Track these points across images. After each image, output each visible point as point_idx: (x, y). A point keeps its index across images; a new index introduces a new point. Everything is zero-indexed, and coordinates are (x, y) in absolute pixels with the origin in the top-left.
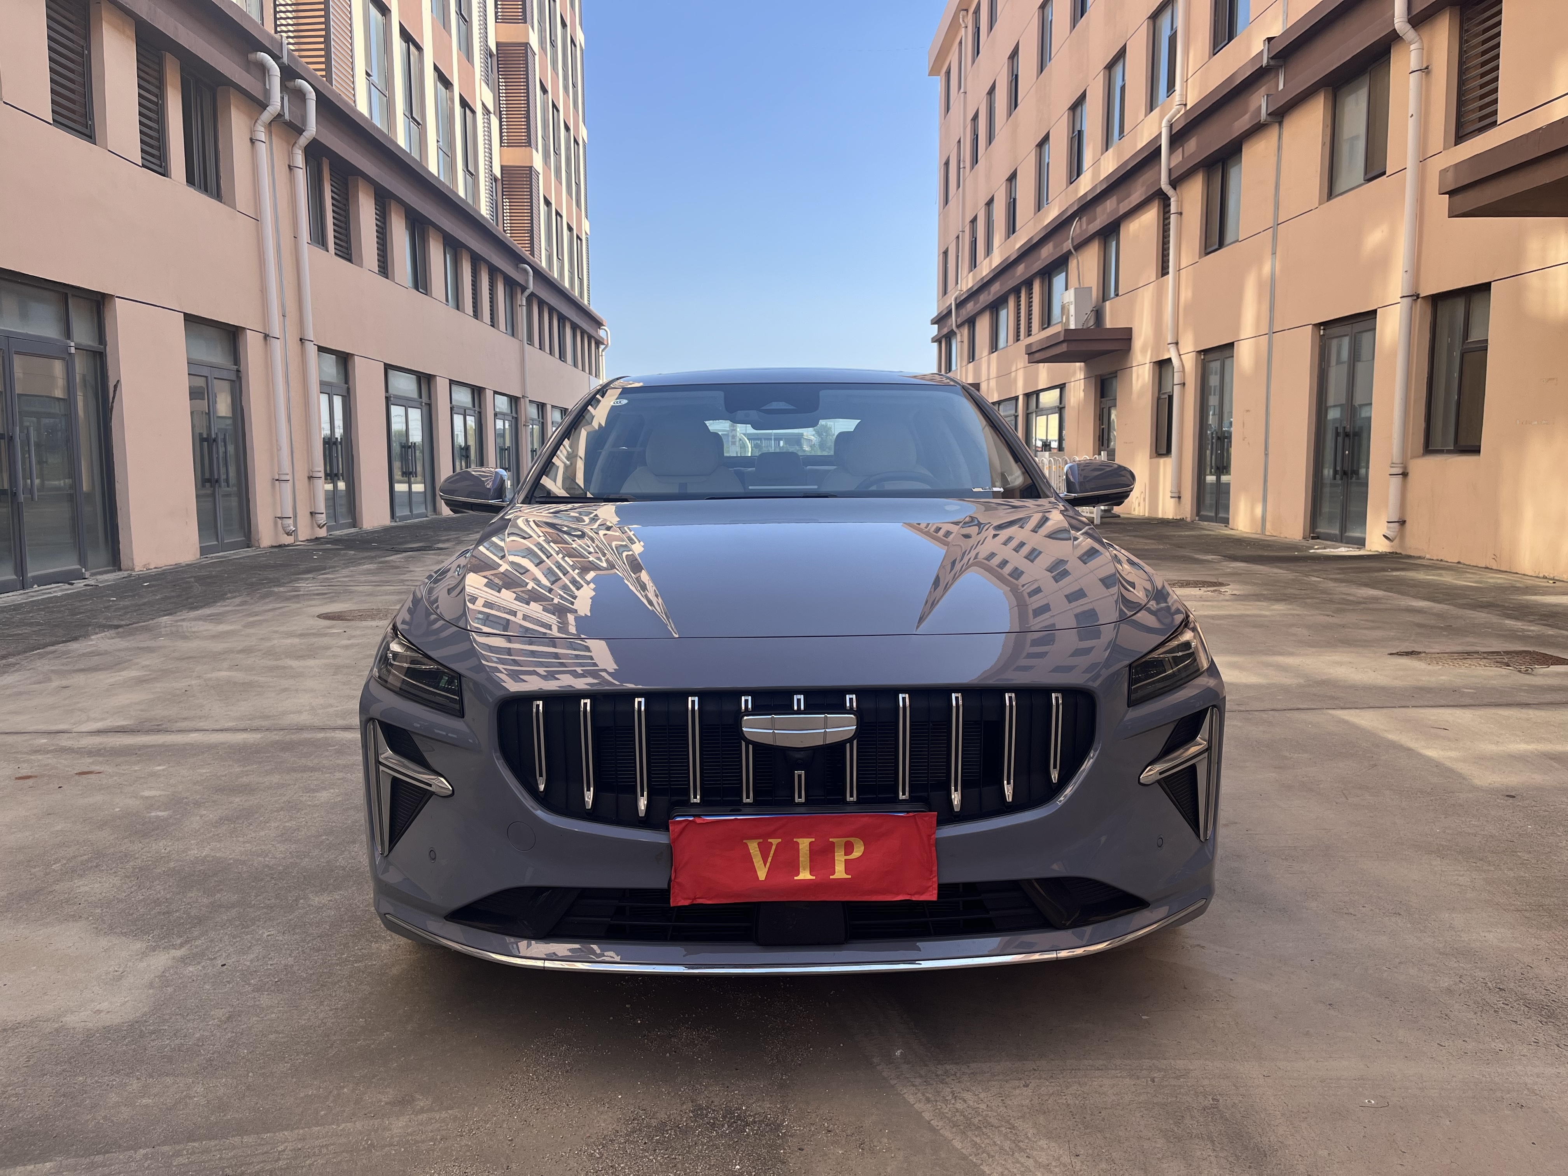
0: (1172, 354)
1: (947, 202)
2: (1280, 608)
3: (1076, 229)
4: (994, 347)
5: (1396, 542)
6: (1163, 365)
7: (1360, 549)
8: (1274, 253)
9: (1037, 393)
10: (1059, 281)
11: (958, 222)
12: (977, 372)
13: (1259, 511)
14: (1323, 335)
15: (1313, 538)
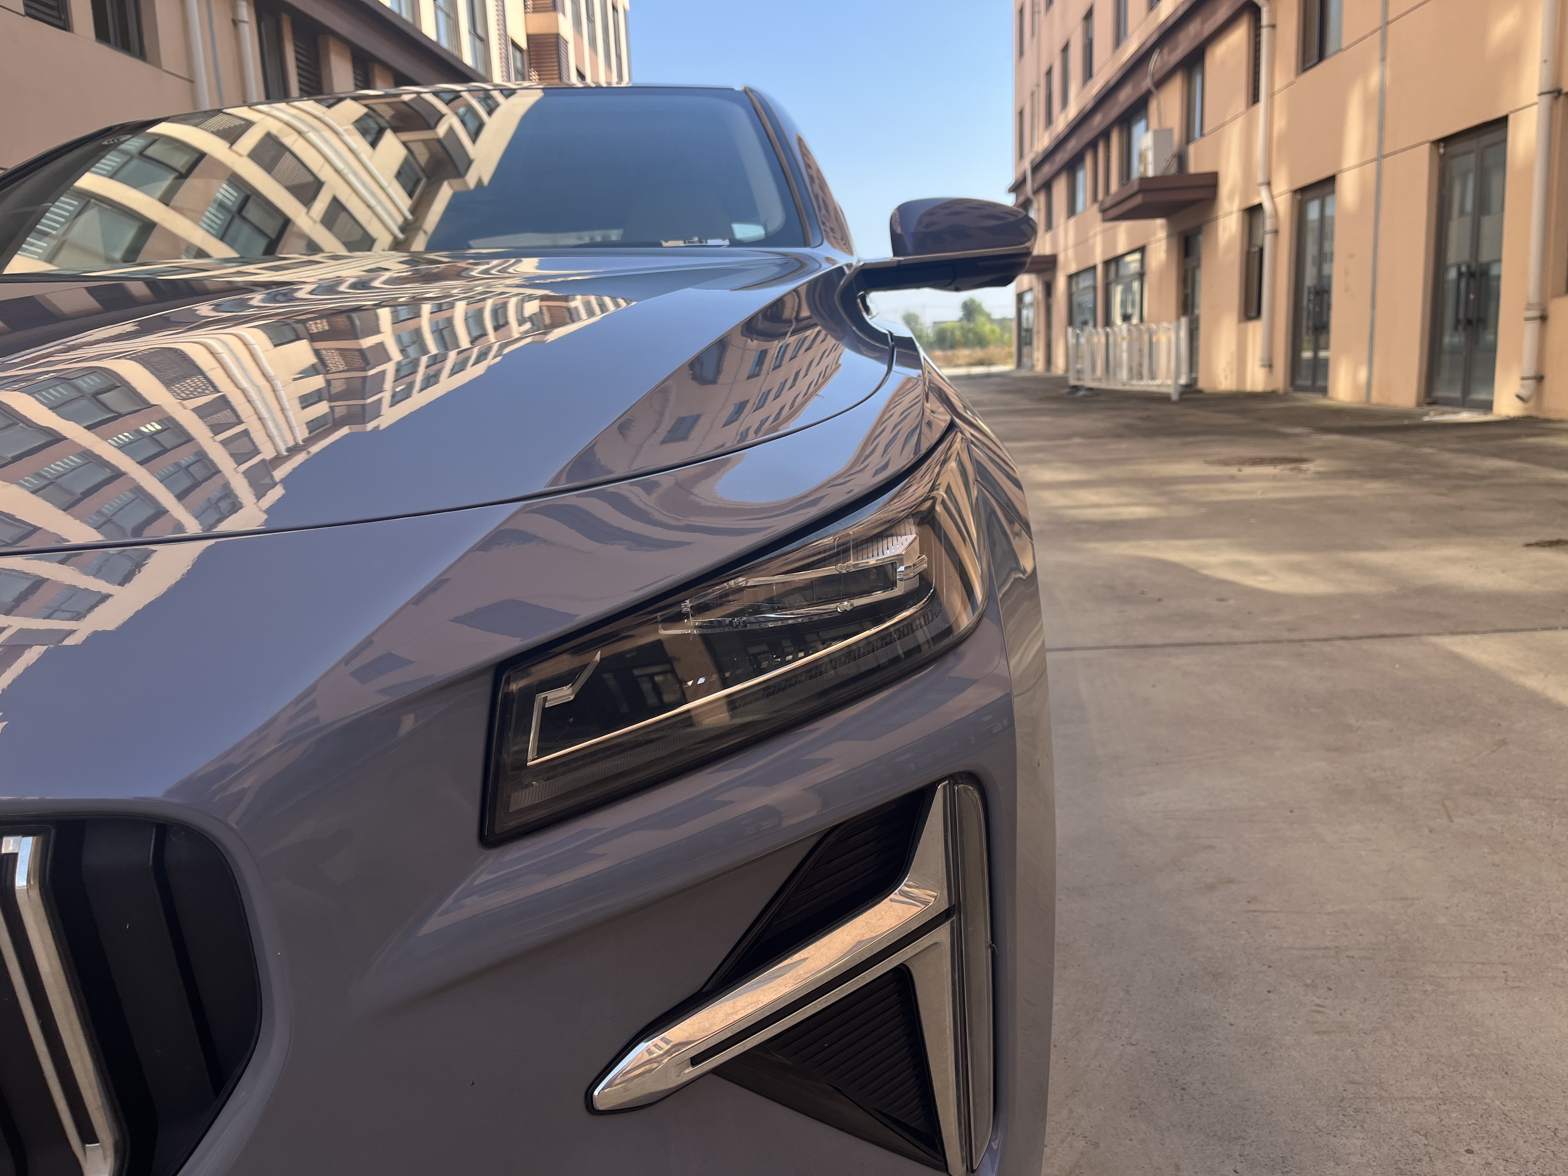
0: (1263, 197)
1: (1021, 53)
2: (1376, 486)
3: (1155, 63)
4: (1072, 211)
5: (1532, 403)
6: (1253, 212)
7: (1485, 414)
8: (1383, 59)
9: (1118, 259)
10: (1139, 129)
11: (1033, 75)
12: (1054, 242)
13: (1363, 375)
14: (1443, 154)
15: (1430, 404)
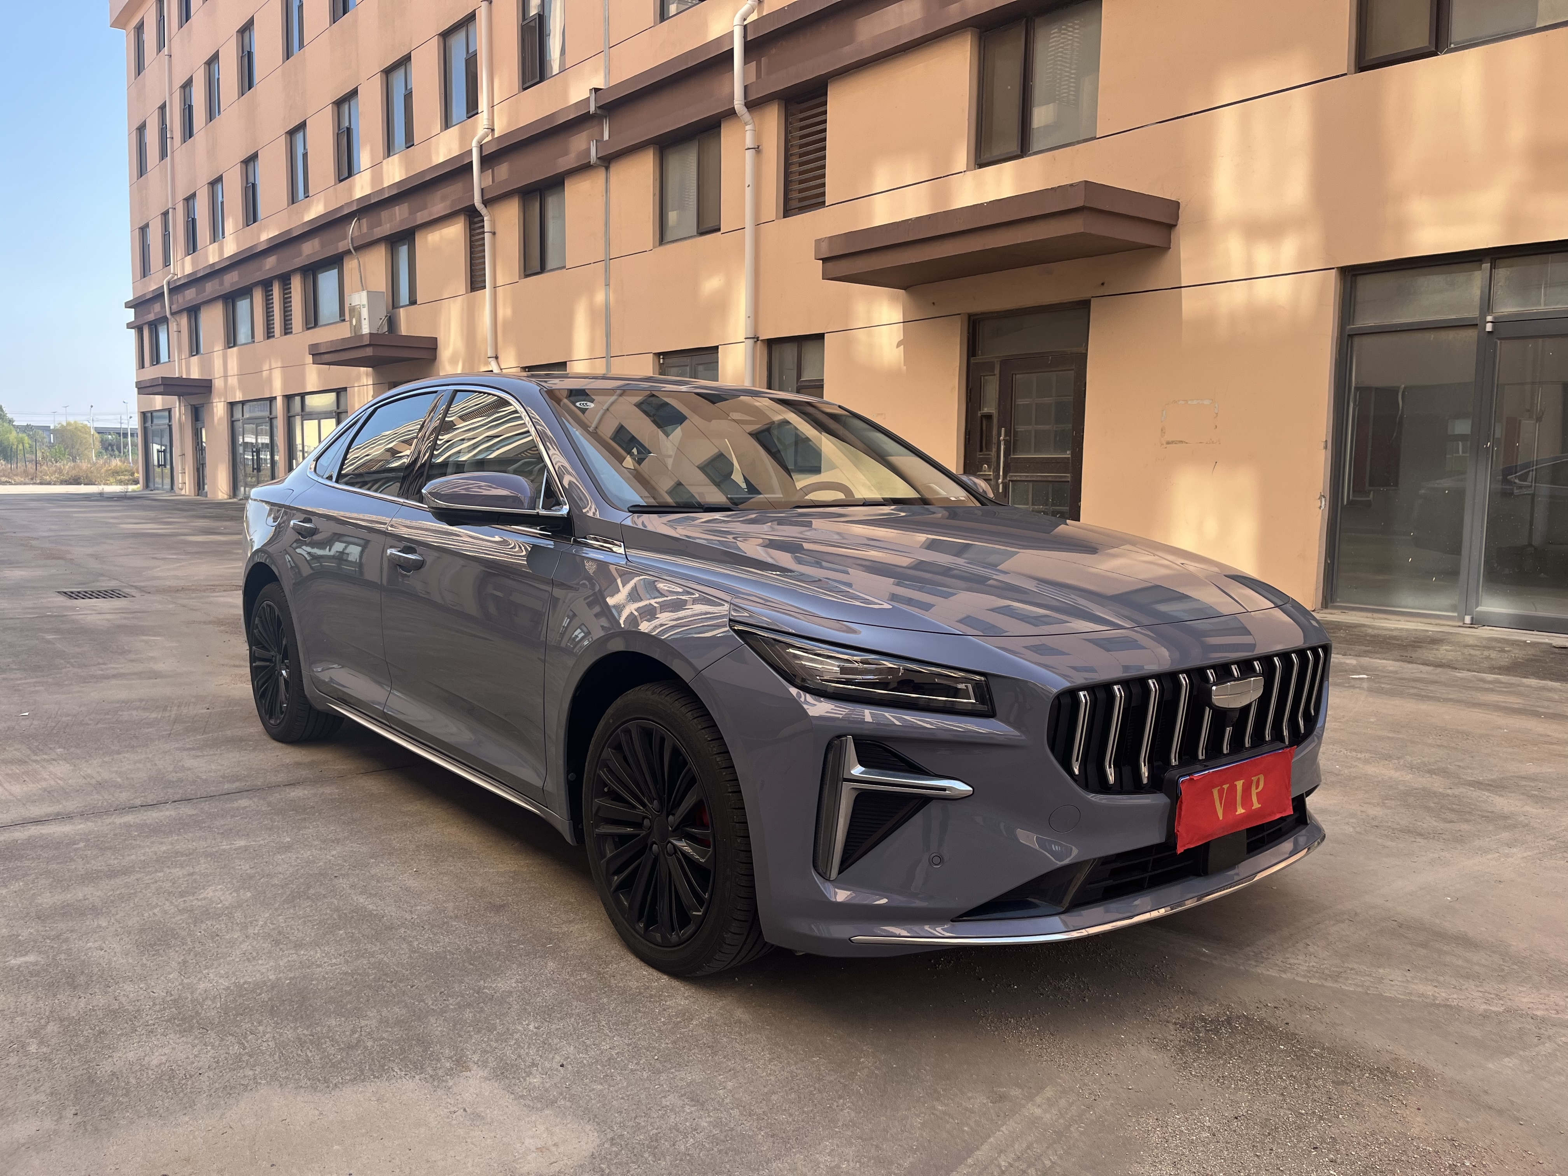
0: (493, 367)
1: (143, 171)
3: (357, 228)
4: (231, 340)
8: (607, 285)
9: (303, 396)
10: (329, 277)
11: (164, 198)
12: (206, 365)
14: (663, 364)
